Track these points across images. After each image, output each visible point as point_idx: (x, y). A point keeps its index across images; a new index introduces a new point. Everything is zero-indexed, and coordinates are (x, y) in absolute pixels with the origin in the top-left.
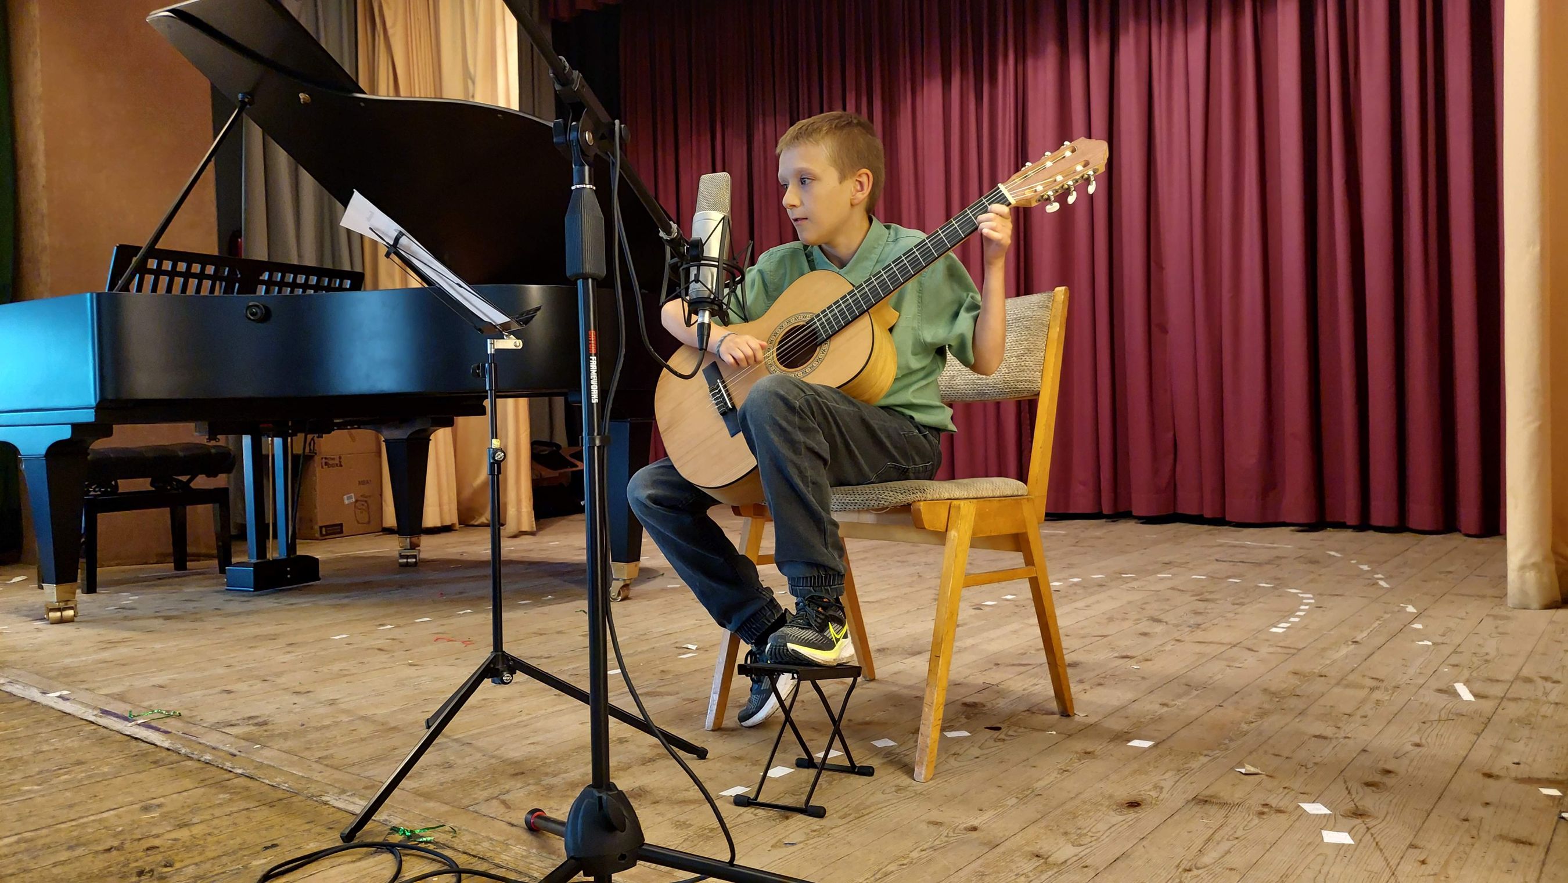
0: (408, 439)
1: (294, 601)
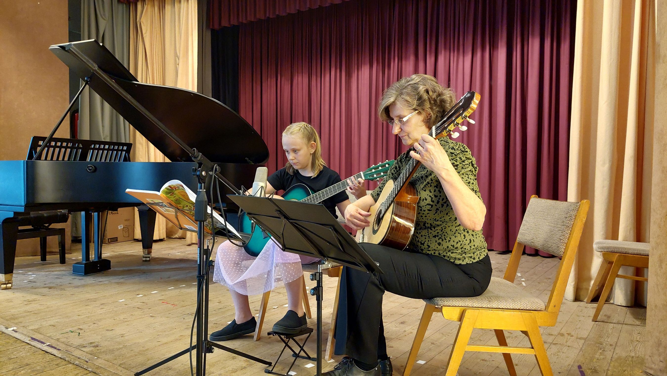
0: (148, 210)
1: (101, 280)
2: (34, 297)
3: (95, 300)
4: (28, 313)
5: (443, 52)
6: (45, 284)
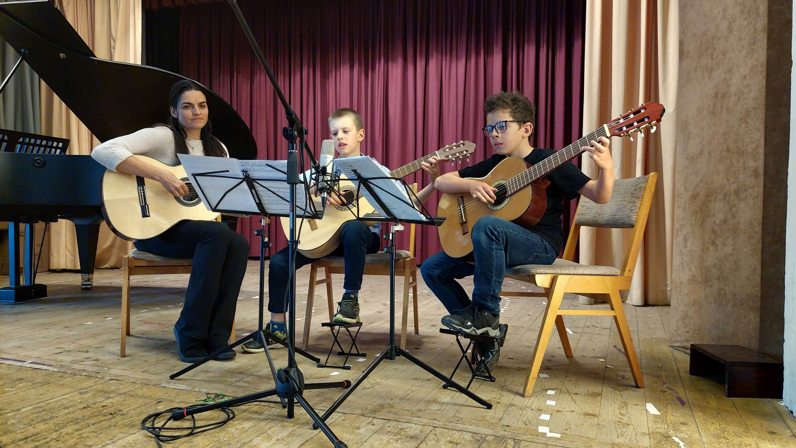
0: (89, 225)
1: (41, 307)
5: (435, 55)
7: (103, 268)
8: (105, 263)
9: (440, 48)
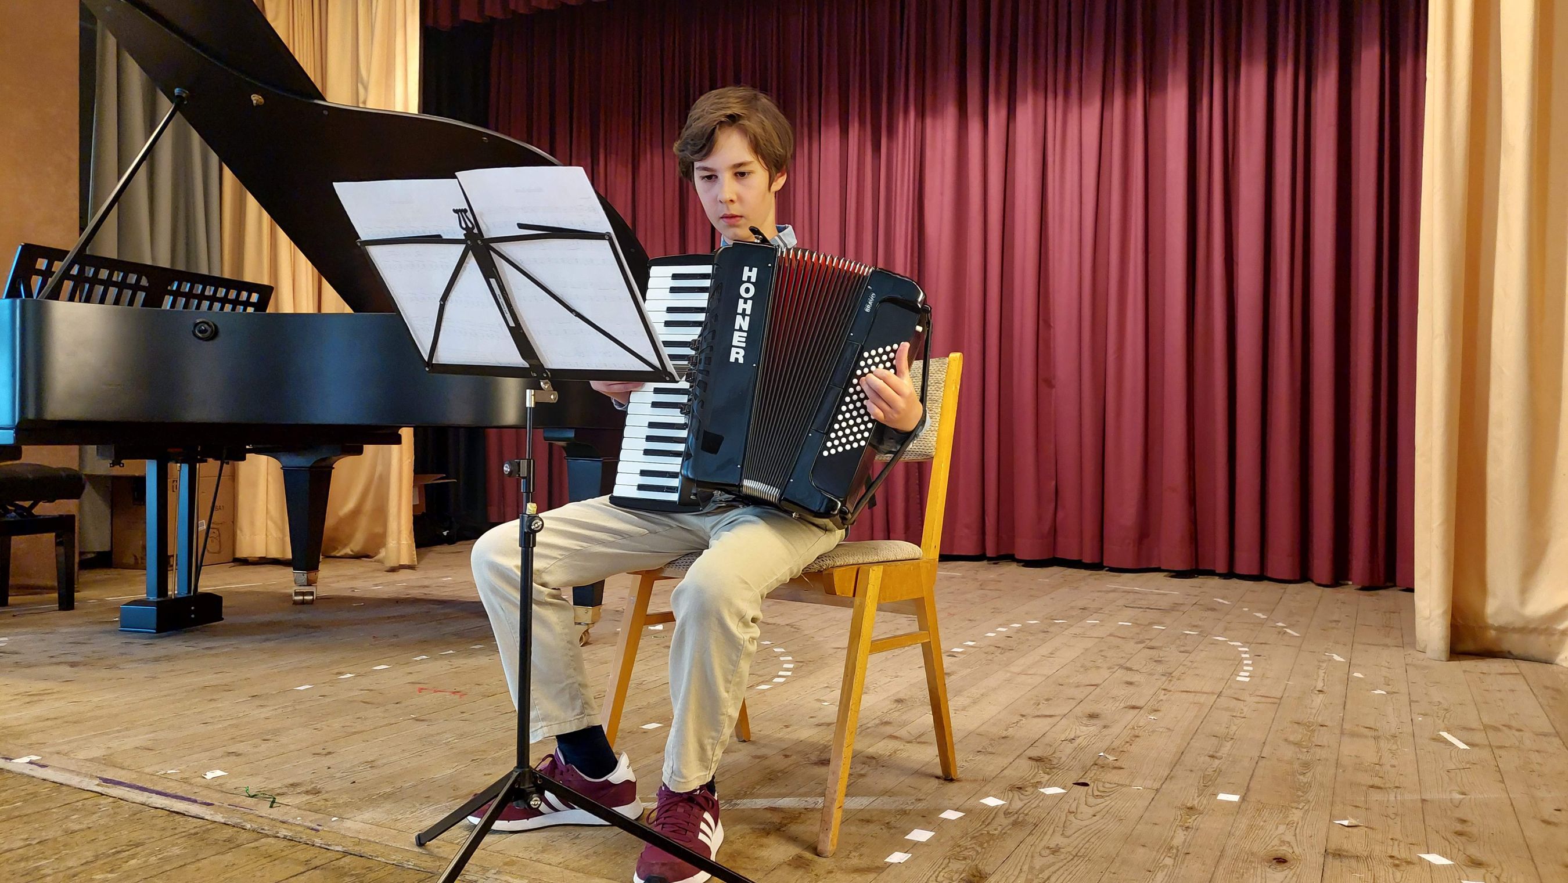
0: (311, 467)
1: (208, 645)
2: (41, 686)
3: (228, 688)
4: (49, 723)
5: (1029, 97)
6: (52, 657)
7: (338, 555)
8: (345, 546)
9: (1041, 82)
